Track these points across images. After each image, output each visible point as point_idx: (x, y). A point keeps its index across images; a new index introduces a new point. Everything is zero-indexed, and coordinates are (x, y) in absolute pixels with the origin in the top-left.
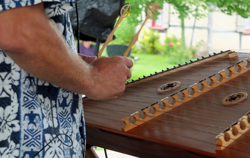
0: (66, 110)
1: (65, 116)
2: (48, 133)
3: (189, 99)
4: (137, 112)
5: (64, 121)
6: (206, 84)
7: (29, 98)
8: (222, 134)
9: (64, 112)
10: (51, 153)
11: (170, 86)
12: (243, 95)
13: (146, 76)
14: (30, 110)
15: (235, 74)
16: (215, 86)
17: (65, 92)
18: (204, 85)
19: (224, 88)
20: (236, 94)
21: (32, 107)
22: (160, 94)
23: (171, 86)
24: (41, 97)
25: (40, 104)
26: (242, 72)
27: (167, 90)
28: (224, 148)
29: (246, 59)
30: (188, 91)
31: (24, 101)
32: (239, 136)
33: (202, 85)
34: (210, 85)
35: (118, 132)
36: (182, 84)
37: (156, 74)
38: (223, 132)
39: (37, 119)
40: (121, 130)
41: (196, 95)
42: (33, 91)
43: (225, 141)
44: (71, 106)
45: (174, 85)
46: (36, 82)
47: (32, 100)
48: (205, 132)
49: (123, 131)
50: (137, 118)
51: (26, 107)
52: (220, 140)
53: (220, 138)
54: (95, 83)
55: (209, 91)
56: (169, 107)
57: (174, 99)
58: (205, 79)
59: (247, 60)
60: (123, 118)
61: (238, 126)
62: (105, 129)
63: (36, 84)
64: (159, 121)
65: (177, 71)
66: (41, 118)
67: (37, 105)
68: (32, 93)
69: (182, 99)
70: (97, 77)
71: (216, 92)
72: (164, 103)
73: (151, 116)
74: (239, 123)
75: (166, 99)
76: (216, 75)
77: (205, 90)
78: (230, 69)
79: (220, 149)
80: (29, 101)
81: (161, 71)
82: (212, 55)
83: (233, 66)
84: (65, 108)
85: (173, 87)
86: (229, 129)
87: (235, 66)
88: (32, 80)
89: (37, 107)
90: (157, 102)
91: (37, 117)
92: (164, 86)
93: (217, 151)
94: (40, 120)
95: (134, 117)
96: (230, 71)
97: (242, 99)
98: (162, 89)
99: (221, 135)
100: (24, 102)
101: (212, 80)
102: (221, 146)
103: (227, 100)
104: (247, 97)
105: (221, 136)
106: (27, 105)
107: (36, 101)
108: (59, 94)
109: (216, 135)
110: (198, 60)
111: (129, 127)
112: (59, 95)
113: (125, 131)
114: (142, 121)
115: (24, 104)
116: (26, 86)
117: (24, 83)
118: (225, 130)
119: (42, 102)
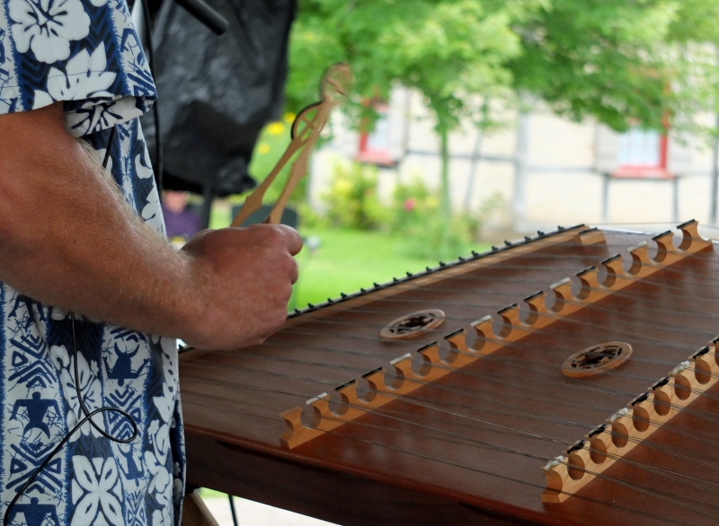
0: (127, 386)
1: (123, 404)
2: (81, 454)
3: (468, 361)
4: (325, 394)
5: (120, 418)
6: (517, 318)
7: (27, 355)
8: (561, 458)
9: (121, 394)
10: (88, 509)
11: (416, 322)
12: (621, 349)
13: (349, 293)
14: (32, 391)
15: (599, 292)
16: (540, 324)
17: (125, 338)
18: (513, 321)
19: (566, 329)
20: (601, 347)
21: (37, 383)
22: (388, 344)
23: (419, 322)
24: (59, 351)
25: (59, 373)
26: (619, 285)
27: (407, 334)
28: (567, 497)
29: (630, 249)
30: (467, 338)
31: (14, 364)
32: (608, 463)
33: (507, 320)
34: (527, 322)
35: (269, 449)
36: (451, 319)
37: (377, 288)
38: (564, 452)
39: (51, 415)
40: (279, 445)
41: (488, 349)
42: (38, 337)
43: (569, 478)
44: (146, 375)
45: (426, 320)
46: (45, 310)
47: (36, 363)
48: (514, 452)
49: (285, 447)
50: (324, 410)
51: (19, 382)
52: (556, 474)
53: (556, 469)
54: (207, 306)
55: (526, 339)
56: (414, 381)
57: (426, 358)
58: (515, 305)
59: (631, 253)
60: (283, 411)
61: (605, 437)
62: (233, 440)
63: (46, 316)
64: (383, 422)
65: (434, 281)
66: (62, 412)
67: (48, 375)
68: (36, 342)
69: (449, 360)
70: (210, 287)
71: (543, 340)
72: (399, 371)
73: (362, 407)
74: (609, 428)
75: (404, 359)
76: (545, 294)
77: (514, 336)
78: (586, 277)
79: (555, 501)
80: (28, 364)
81: (390, 280)
82: (532, 237)
83: (593, 268)
84: (127, 381)
85: (423, 324)
86: (581, 446)
87: (597, 270)
88: (35, 307)
89: (50, 382)
90: (380, 369)
91: (51, 409)
92: (399, 322)
93: (546, 505)
94: (60, 417)
95: (316, 409)
96: (585, 283)
97: (617, 361)
98: (393, 331)
99: (560, 462)
100: (13, 368)
101: (533, 307)
102: (560, 492)
103: (575, 363)
104: (632, 356)
105: (560, 465)
106: (23, 376)
107: (46, 364)
108: (104, 341)
109: (546, 461)
110: (495, 251)
111: (303, 435)
112: (104, 346)
113: (291, 447)
114: (339, 420)
115: (13, 372)
116: (18, 323)
117: (13, 314)
118: (570, 447)
119: (62, 367)
